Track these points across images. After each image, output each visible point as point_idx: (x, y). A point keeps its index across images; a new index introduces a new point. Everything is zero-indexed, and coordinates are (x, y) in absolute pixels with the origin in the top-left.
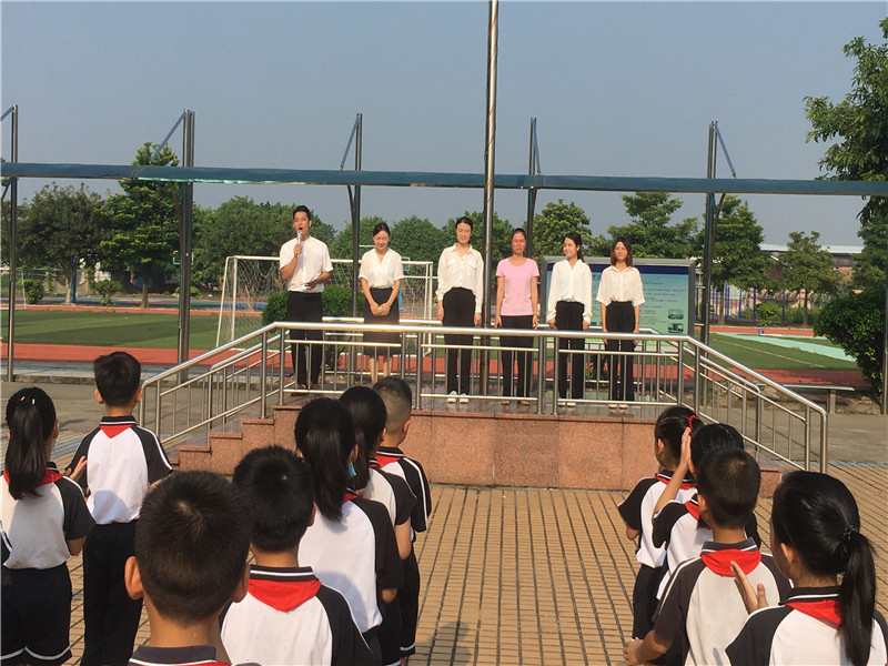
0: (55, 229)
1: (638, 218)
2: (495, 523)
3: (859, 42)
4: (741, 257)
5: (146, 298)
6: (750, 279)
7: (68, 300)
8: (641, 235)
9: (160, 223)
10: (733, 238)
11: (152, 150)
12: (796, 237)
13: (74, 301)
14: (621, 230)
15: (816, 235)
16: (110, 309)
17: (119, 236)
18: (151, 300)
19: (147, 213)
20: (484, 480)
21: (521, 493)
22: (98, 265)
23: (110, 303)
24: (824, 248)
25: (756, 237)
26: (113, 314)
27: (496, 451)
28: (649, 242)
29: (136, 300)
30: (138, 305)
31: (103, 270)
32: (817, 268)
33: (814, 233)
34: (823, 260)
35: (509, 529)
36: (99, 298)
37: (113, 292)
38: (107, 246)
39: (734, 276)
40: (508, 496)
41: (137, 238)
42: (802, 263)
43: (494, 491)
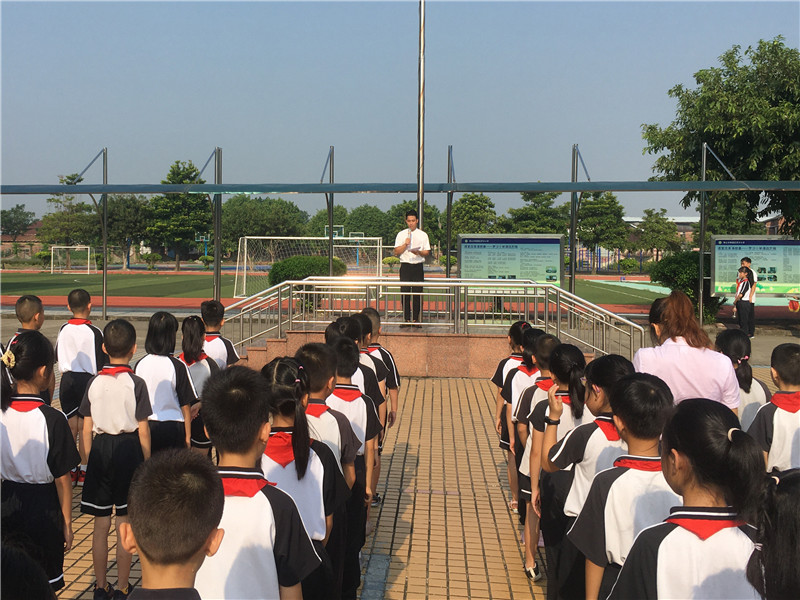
0: (115, 220)
1: (530, 203)
2: (428, 397)
3: (679, 88)
4: (608, 228)
5: (178, 264)
6: (615, 242)
7: (125, 267)
8: (533, 215)
9: (188, 214)
10: (602, 214)
11: (180, 165)
12: (649, 213)
13: (128, 267)
14: (517, 211)
15: (664, 211)
16: (154, 272)
17: (159, 224)
18: (181, 266)
19: (178, 207)
20: (421, 374)
21: (444, 381)
22: (142, 243)
23: (154, 268)
24: (670, 220)
25: (618, 213)
26: (157, 276)
27: (429, 356)
28: (539, 219)
29: (170, 266)
30: (173, 269)
31: (146, 246)
32: (665, 233)
33: (662, 210)
34: (670, 228)
35: (437, 401)
36: (146, 265)
37: (155, 260)
38: (151, 231)
39: (602, 240)
40: (436, 382)
41: (172, 225)
42: (653, 231)
43: (427, 380)
